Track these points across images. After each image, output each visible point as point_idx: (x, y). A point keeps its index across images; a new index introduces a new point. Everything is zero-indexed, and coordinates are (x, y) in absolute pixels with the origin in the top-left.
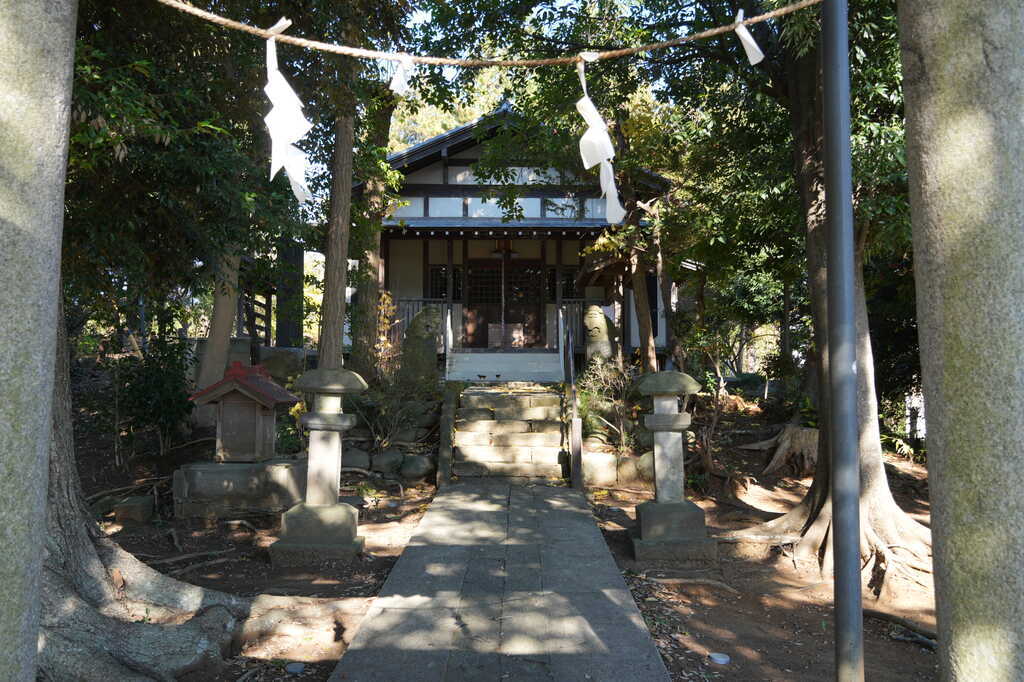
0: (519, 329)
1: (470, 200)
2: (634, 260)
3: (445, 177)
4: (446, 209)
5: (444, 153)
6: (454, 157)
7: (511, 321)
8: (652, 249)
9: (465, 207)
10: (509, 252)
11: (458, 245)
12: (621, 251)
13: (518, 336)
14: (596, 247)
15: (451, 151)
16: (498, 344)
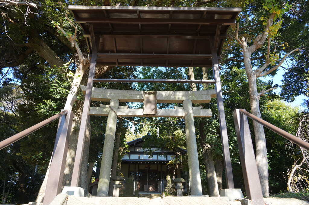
0: (151, 187)
1: (140, 155)
2: (177, 166)
3: (135, 150)
4: (134, 157)
5: (135, 144)
6: (137, 145)
7: (150, 185)
8: (181, 163)
9: (139, 157)
10: (149, 168)
11: (137, 166)
12: (174, 164)
13: (151, 188)
14: (169, 163)
15: (136, 144)
16: (146, 191)
